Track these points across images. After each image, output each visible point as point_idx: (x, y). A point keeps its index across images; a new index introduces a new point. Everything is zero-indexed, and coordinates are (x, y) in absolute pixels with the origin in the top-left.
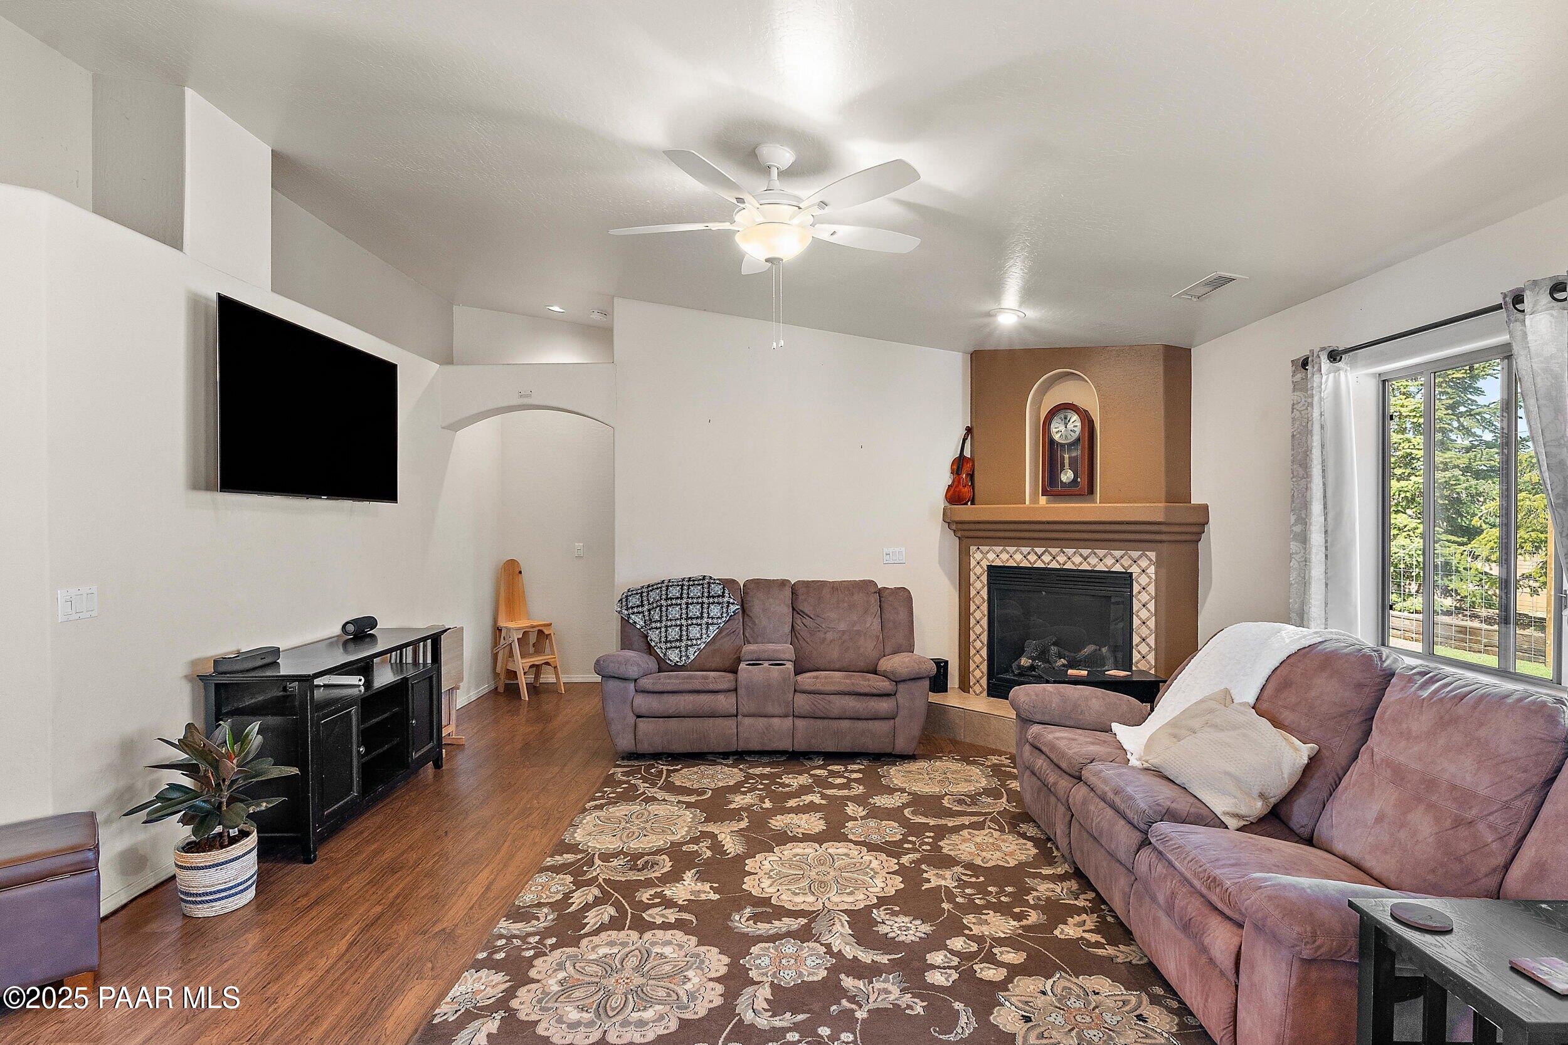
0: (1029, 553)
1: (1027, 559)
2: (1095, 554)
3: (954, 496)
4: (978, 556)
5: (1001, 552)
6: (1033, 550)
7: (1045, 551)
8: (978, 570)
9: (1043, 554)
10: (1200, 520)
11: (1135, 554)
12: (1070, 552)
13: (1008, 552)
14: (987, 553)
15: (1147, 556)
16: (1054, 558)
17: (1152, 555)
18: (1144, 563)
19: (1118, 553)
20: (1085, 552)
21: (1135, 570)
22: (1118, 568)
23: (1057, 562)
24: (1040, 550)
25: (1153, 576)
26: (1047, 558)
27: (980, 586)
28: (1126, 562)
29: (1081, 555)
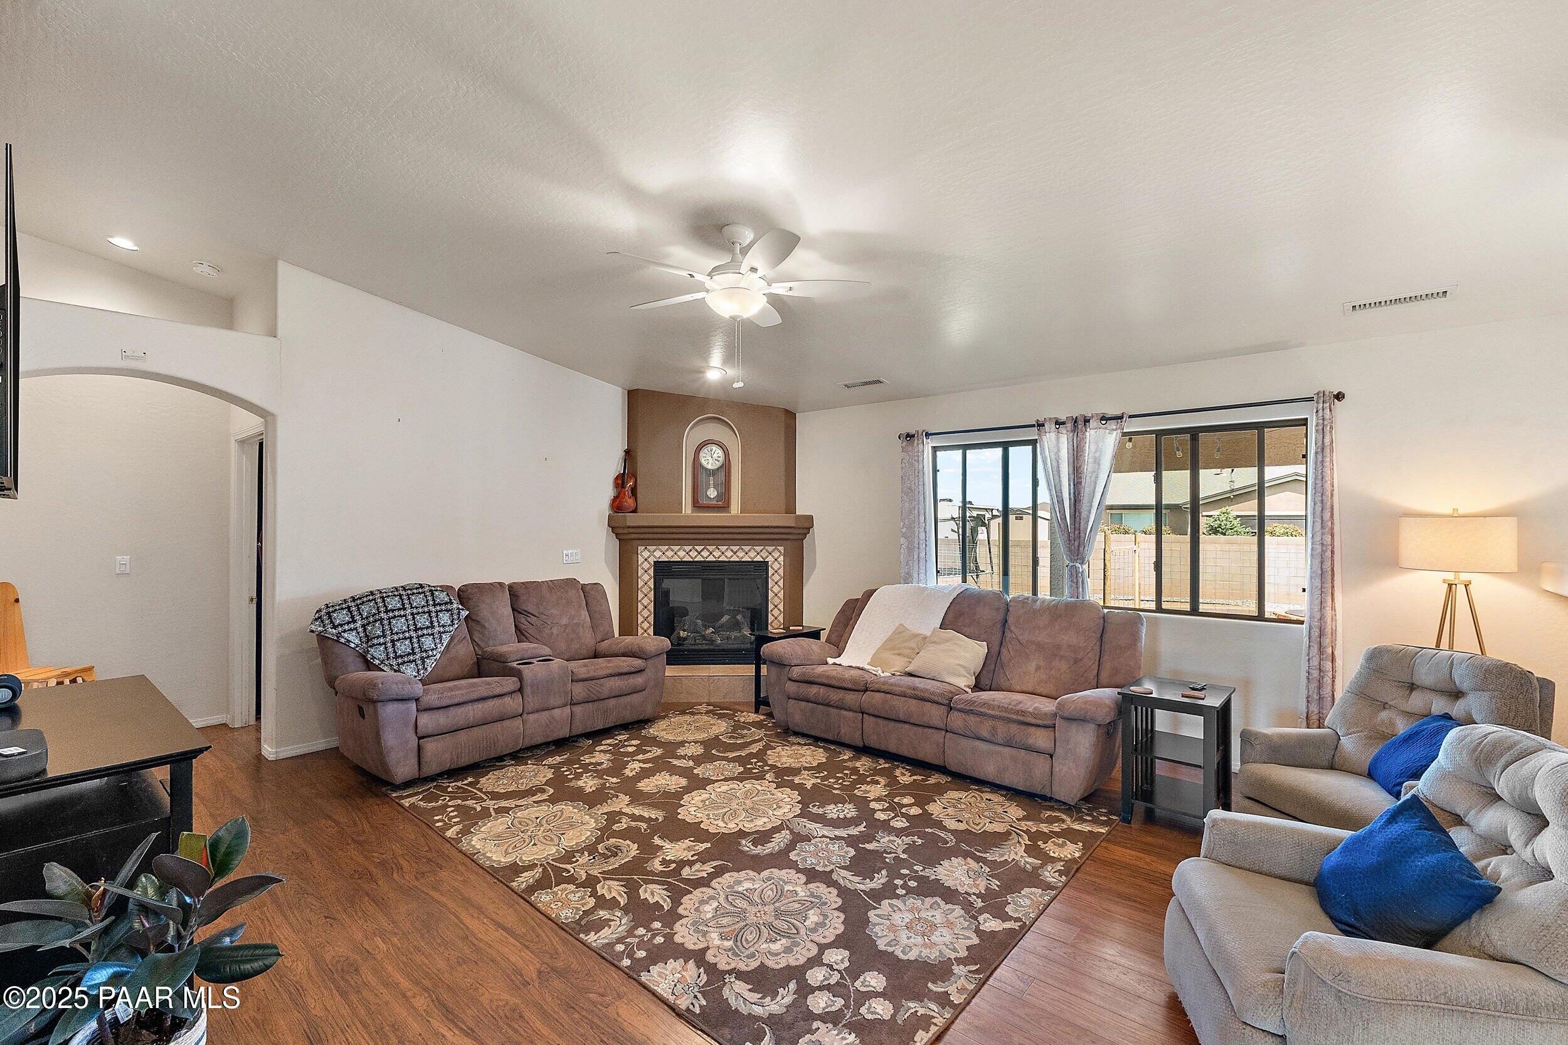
0: (691, 550)
1: (689, 555)
2: (742, 549)
3: (617, 505)
4: (646, 554)
5: (667, 550)
6: (694, 548)
7: (703, 549)
8: (646, 565)
9: (702, 551)
10: (806, 525)
11: (770, 549)
12: (724, 548)
13: (673, 550)
14: (654, 551)
15: (778, 549)
16: (711, 553)
17: (781, 549)
18: (776, 554)
19: (758, 548)
20: (735, 548)
21: (770, 559)
22: (758, 559)
23: (714, 556)
24: (699, 548)
25: (782, 563)
26: (705, 554)
27: (646, 579)
28: (764, 554)
29: (732, 551)
